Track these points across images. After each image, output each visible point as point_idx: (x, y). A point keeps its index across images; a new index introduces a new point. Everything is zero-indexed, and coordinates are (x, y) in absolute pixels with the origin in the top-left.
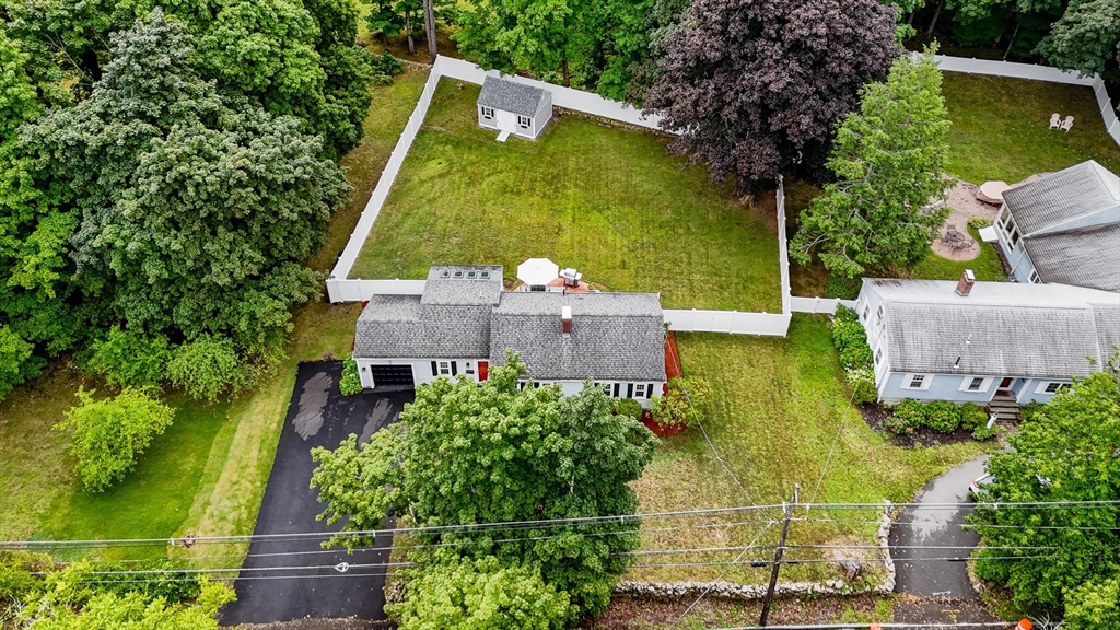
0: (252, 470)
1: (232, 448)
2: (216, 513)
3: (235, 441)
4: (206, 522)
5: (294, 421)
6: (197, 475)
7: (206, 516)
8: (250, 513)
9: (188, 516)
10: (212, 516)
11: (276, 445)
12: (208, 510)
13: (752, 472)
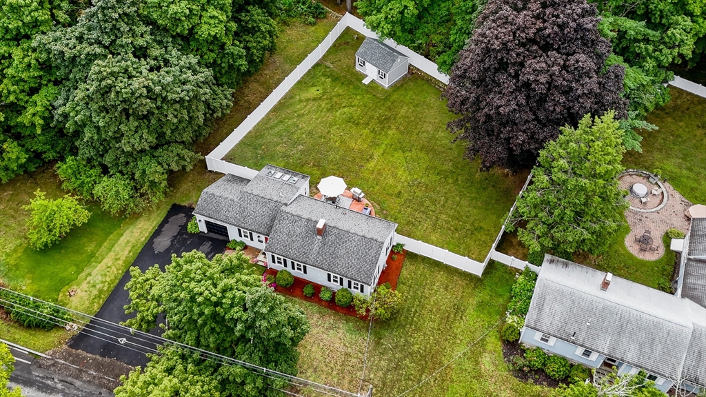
0: (121, 262)
1: (116, 245)
2: (92, 282)
3: (119, 242)
4: (84, 286)
5: (155, 240)
6: (92, 255)
7: (86, 282)
8: (109, 287)
9: (77, 278)
10: (89, 283)
11: (139, 251)
12: (88, 279)
13: (407, 361)
